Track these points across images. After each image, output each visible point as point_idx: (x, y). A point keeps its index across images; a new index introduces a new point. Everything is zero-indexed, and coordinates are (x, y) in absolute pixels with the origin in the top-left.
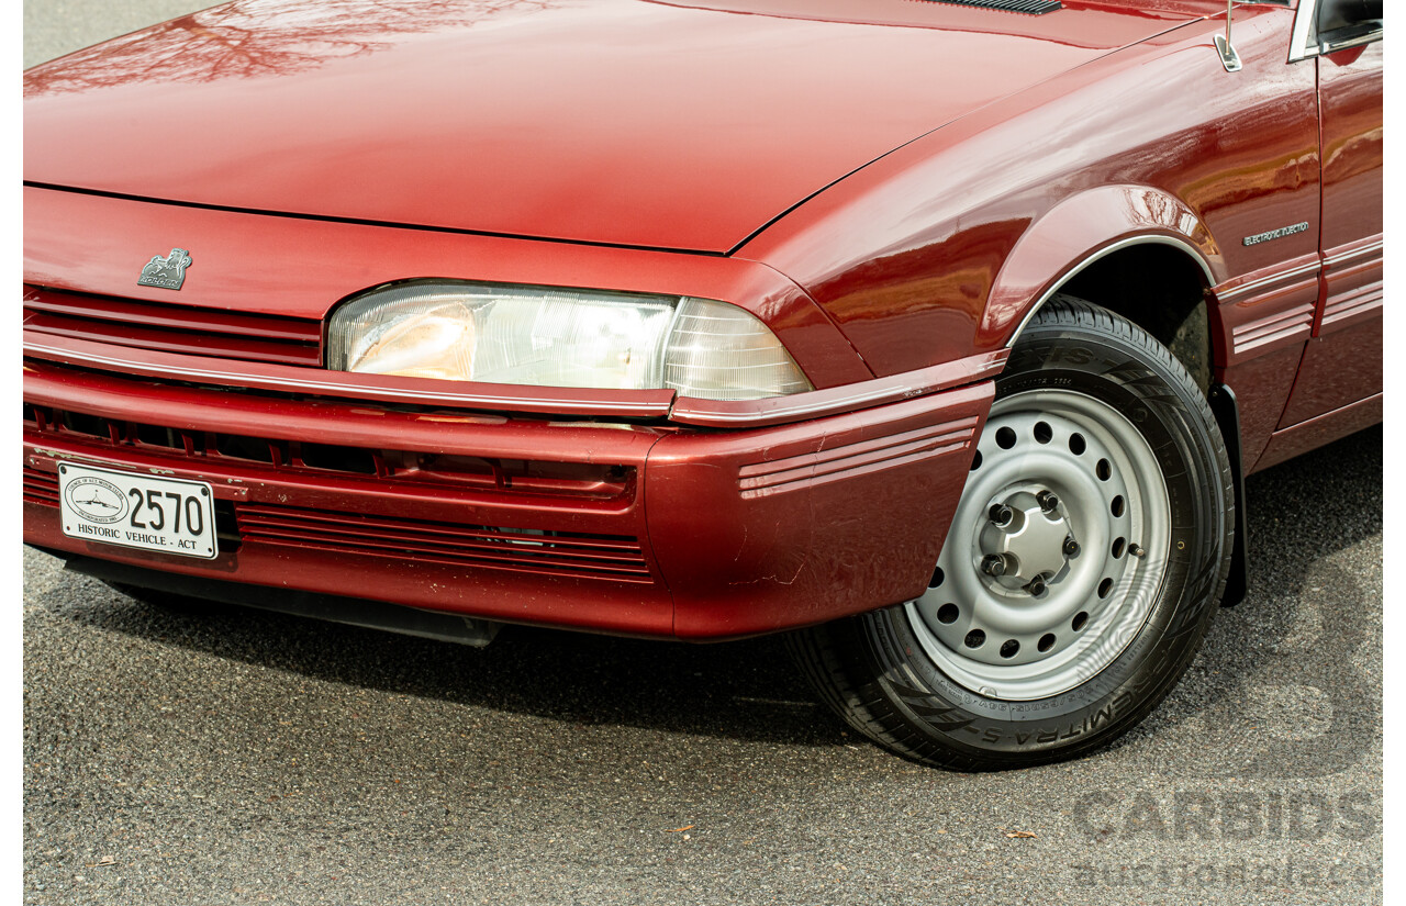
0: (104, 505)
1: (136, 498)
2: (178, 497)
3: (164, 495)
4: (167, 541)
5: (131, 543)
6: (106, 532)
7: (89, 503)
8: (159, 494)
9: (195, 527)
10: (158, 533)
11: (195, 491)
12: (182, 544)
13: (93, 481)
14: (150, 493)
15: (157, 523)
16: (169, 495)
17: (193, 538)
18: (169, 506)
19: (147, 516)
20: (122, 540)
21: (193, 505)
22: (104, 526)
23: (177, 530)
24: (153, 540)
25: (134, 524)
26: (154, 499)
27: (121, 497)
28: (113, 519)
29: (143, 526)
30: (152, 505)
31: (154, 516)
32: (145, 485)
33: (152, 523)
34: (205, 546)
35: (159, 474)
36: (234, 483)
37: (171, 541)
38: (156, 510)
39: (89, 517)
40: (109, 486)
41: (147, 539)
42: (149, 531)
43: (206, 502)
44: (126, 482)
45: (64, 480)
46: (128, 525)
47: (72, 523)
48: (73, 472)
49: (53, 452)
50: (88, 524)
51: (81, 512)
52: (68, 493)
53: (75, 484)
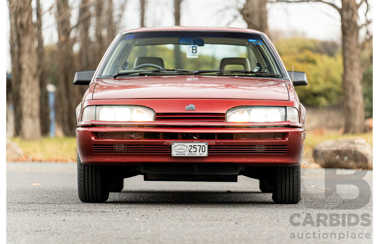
0: (183, 149)
1: (191, 147)
2: (200, 146)
3: (197, 146)
5: (189, 155)
6: (182, 154)
7: (179, 149)
8: (196, 146)
9: (204, 151)
10: (195, 153)
11: (204, 144)
12: (200, 154)
13: (180, 145)
14: (194, 146)
15: (195, 151)
16: (198, 146)
17: (203, 153)
18: (198, 148)
19: (193, 150)
20: (186, 155)
21: (204, 147)
22: (182, 153)
23: (199, 152)
24: (193, 154)
25: (190, 152)
26: (195, 147)
27: (187, 147)
28: (185, 152)
29: (192, 152)
30: (194, 148)
31: (195, 150)
32: (193, 144)
33: (194, 151)
34: (205, 154)
35: (196, 142)
36: (212, 142)
37: (198, 154)
38: (195, 149)
39: (179, 152)
40: (184, 145)
41: (192, 154)
42: (193, 153)
43: (206, 146)
44: (188, 144)
45: (173, 146)
46: (188, 152)
47: (174, 154)
48: (175, 144)
49: (170, 141)
50: (178, 153)
51: (177, 151)
52: (174, 148)
53: (176, 146)
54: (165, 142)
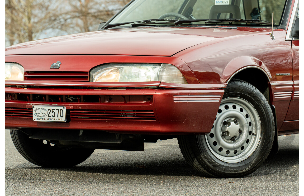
0: (42, 113)
1: (49, 111)
2: (58, 110)
4: (56, 119)
5: (48, 121)
6: (43, 119)
7: (39, 113)
8: (54, 109)
9: (62, 116)
10: (54, 118)
11: (62, 108)
12: (59, 119)
13: (40, 108)
14: (52, 109)
15: (54, 116)
16: (56, 109)
17: (61, 118)
18: (56, 112)
19: (51, 114)
20: (46, 120)
21: (61, 111)
22: (42, 118)
23: (58, 117)
24: (52, 119)
25: (49, 116)
26: (53, 111)
27: (46, 111)
28: (44, 116)
29: (51, 117)
31: (53, 114)
32: (51, 108)
34: (64, 119)
35: (55, 105)
36: (70, 105)
39: (39, 116)
40: (43, 109)
42: (52, 117)
43: (64, 110)
44: (47, 108)
45: (34, 109)
46: (47, 117)
47: (35, 118)
48: (36, 107)
49: (31, 104)
50: (39, 118)
51: (37, 115)
52: (35, 112)
53: (36, 110)
54: (27, 104)
